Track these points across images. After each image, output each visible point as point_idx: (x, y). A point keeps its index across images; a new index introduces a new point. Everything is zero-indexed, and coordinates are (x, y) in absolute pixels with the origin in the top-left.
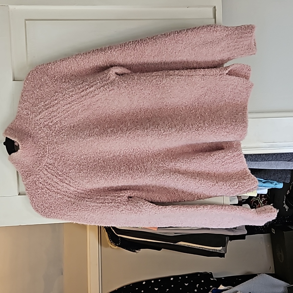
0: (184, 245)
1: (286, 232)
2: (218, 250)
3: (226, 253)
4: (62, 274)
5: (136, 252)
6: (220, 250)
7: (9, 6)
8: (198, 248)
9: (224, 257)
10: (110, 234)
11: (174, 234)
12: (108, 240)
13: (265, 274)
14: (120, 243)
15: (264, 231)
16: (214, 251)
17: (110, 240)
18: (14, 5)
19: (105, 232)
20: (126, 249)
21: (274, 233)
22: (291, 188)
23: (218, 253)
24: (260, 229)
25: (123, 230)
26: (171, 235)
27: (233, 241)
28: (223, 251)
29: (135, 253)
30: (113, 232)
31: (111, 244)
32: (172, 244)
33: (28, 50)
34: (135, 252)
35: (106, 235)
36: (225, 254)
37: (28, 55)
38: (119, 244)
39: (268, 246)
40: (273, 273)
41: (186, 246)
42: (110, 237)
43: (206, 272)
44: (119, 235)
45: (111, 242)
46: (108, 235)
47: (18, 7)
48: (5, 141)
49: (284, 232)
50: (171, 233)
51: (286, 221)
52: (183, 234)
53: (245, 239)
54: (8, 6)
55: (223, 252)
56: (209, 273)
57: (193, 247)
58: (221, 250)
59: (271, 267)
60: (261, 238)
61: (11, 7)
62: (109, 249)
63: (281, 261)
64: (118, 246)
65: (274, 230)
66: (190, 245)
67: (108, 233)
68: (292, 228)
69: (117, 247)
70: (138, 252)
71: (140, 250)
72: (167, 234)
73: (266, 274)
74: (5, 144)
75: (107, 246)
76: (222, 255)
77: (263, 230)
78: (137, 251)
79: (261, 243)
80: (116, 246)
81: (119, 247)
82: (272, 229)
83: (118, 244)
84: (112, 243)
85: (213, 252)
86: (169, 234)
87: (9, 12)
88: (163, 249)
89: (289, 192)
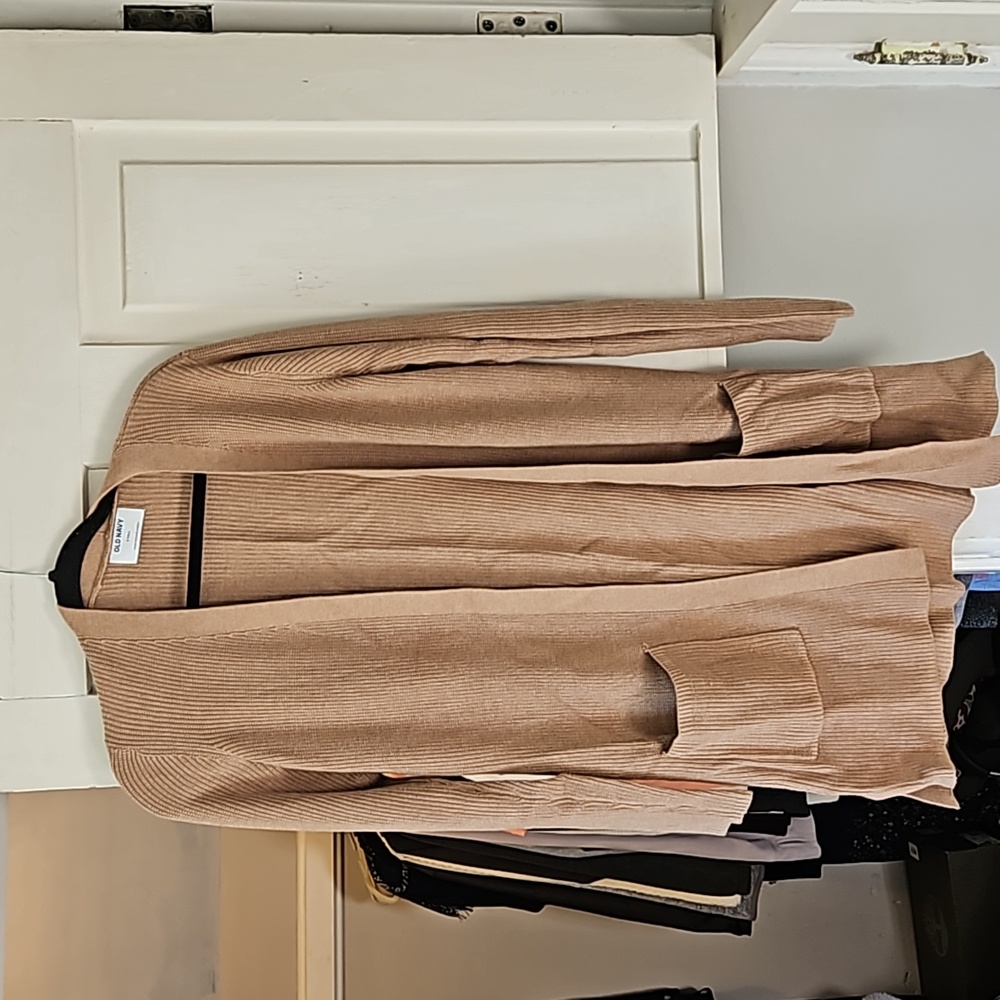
0: (617, 890)
1: (953, 853)
2: (730, 908)
3: (754, 919)
4: (214, 991)
5: (458, 915)
6: (734, 910)
7: (75, 121)
8: (663, 901)
9: (749, 934)
10: (372, 856)
11: (581, 851)
12: (365, 876)
13: (885, 994)
14: (405, 884)
15: (882, 851)
16: (713, 912)
17: (374, 876)
18: (88, 118)
19: (356, 848)
20: (426, 906)
21: (917, 857)
22: (969, 710)
23: (727, 917)
24: (870, 843)
25: (416, 839)
26: (572, 856)
27: (778, 882)
28: (745, 913)
29: (456, 919)
30: (384, 844)
31: (377, 888)
32: (577, 885)
33: (127, 252)
34: (454, 914)
35: (359, 857)
36: (753, 923)
37: (128, 268)
38: (402, 888)
39: (899, 902)
40: (916, 994)
41: (623, 893)
42: (373, 865)
43: (693, 989)
44: (401, 857)
45: (376, 882)
46: (367, 859)
47: (101, 126)
48: (53, 568)
49: (947, 852)
50: (574, 850)
51: (957, 819)
52: (610, 852)
53: (819, 876)
54: (70, 121)
55: (744, 916)
56: (699, 989)
57: (644, 898)
58: (739, 910)
59: (907, 974)
60: (876, 875)
61: (79, 125)
62: (369, 907)
63: (942, 952)
64: (401, 895)
65: (916, 848)
66: (634, 892)
67: (366, 851)
68: (974, 841)
69: (395, 899)
70: (466, 915)
71: (471, 911)
72: (560, 851)
73: (888, 993)
74: (52, 576)
75: (364, 896)
76: (741, 927)
77: (878, 846)
78: (461, 912)
79: (874, 891)
80: (391, 896)
81: (402, 900)
82: (911, 845)
83: (398, 889)
84: (378, 885)
85: (711, 915)
86: (566, 851)
87: (72, 138)
88: (546, 907)
89: (963, 722)
